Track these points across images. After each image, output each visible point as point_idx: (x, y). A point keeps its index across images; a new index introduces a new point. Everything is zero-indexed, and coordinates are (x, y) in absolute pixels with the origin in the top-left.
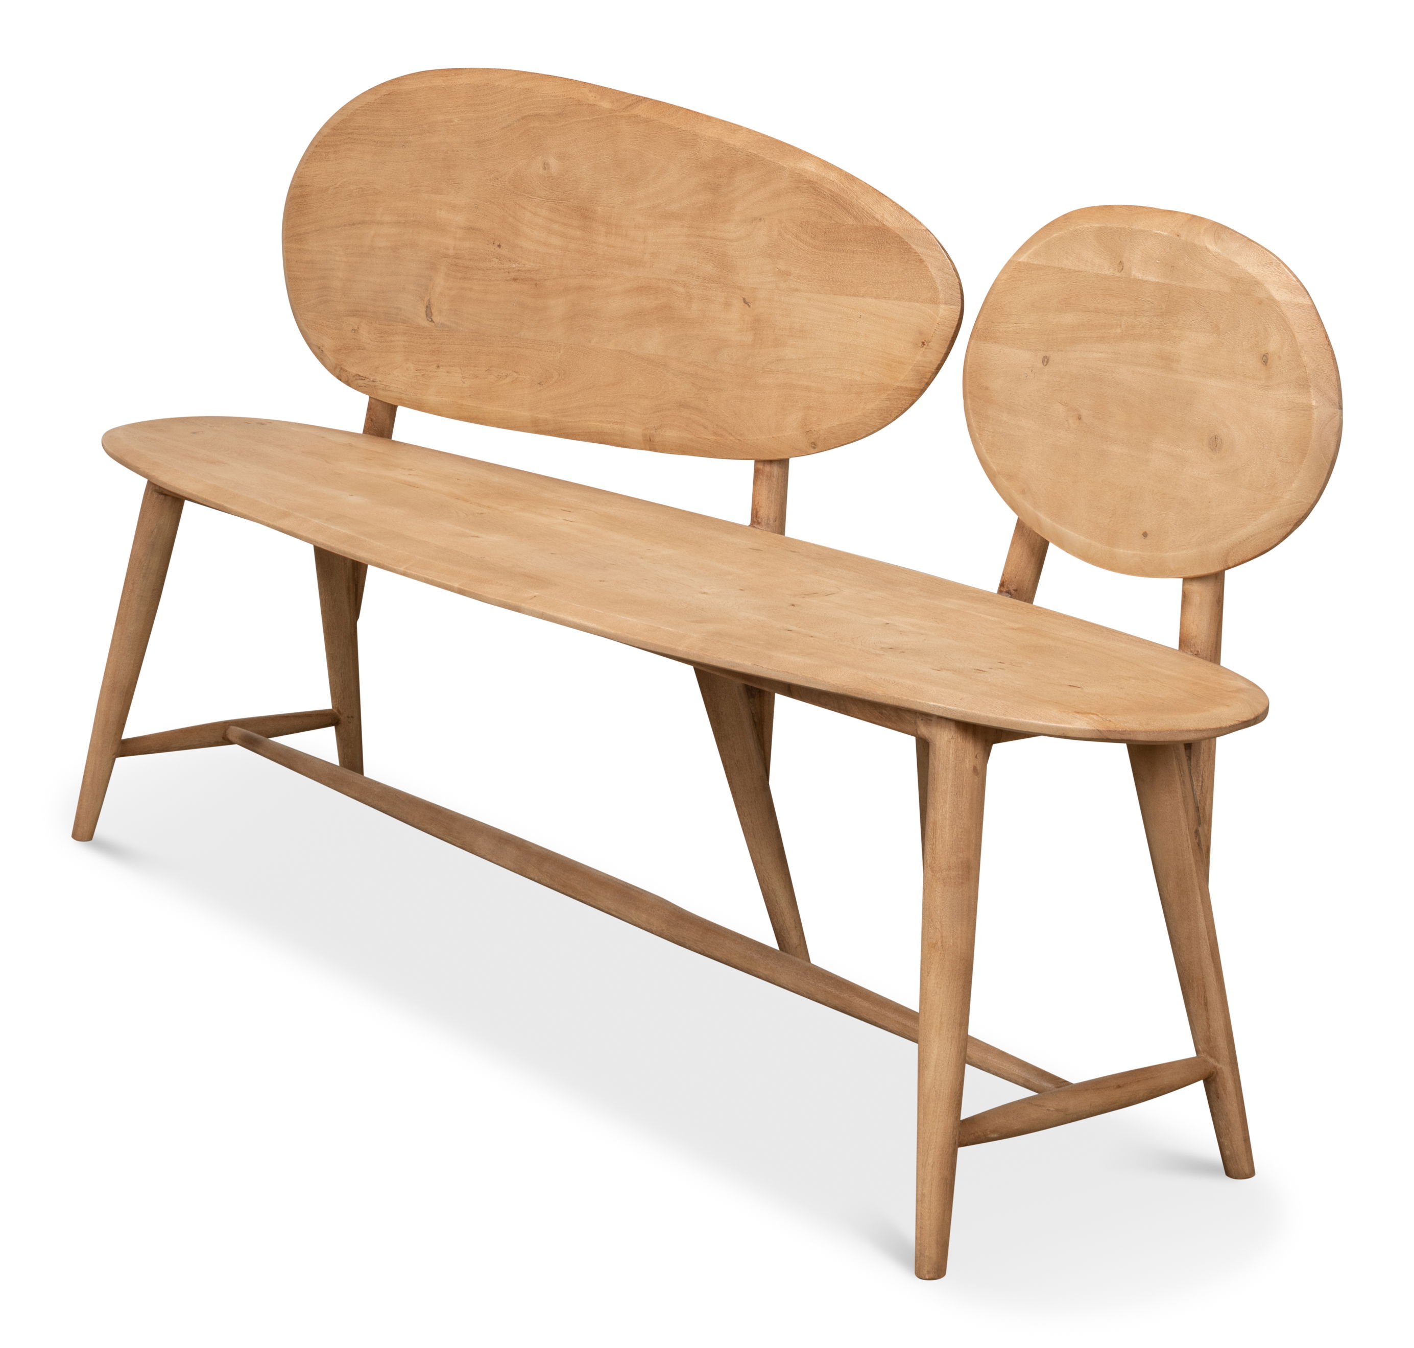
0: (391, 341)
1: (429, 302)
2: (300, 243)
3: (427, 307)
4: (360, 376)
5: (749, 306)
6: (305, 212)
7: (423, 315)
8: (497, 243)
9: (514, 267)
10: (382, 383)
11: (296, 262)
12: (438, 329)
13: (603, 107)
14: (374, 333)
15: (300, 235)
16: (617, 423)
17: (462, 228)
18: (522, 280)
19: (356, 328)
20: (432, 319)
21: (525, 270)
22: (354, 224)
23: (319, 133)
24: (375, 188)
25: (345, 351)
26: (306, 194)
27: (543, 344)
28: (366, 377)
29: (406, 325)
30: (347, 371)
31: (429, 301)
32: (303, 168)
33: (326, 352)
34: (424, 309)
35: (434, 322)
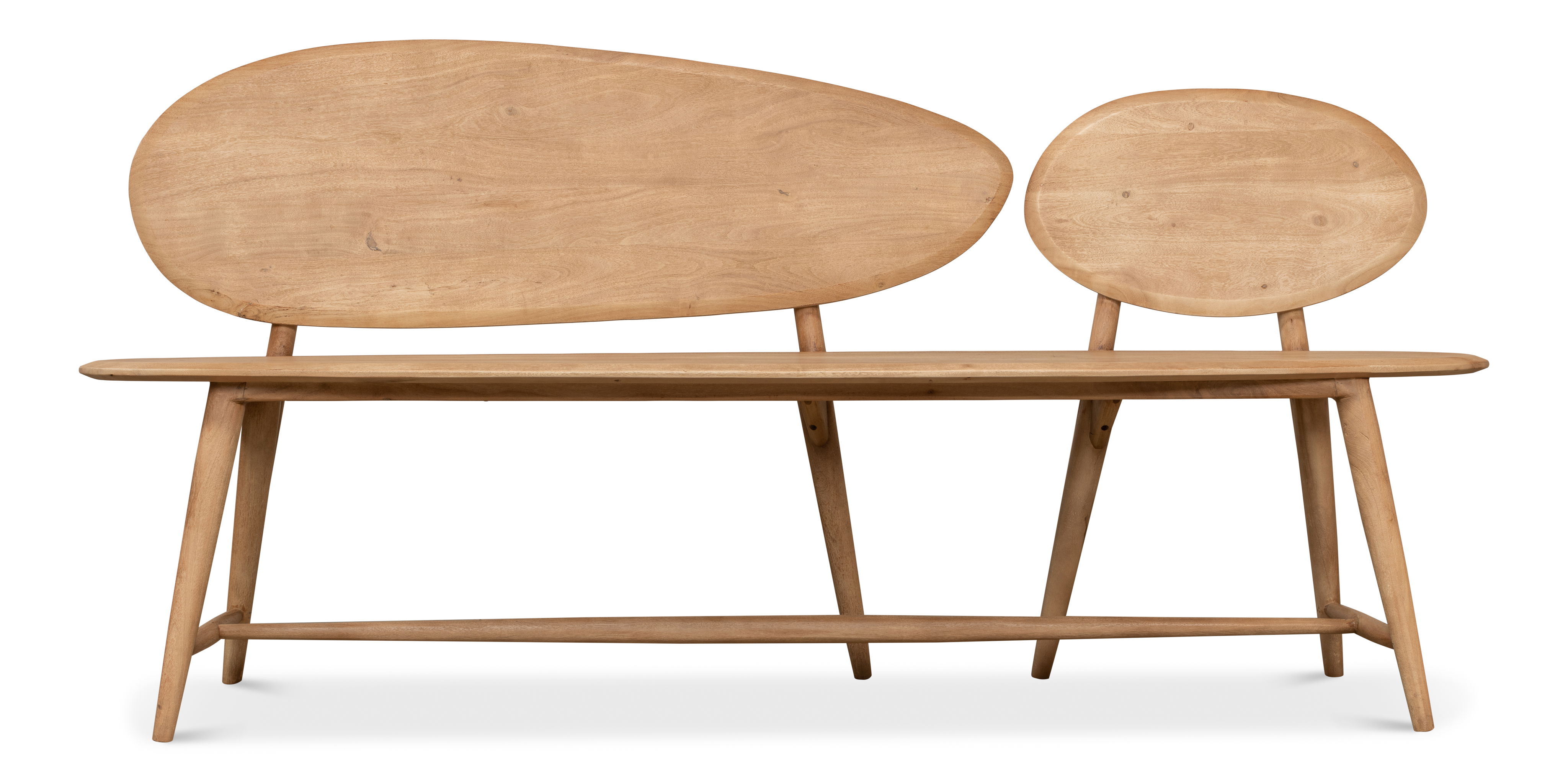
0: (321, 273)
1: (370, 235)
3: (368, 239)
7: (363, 245)
8: (456, 178)
9: (483, 194)
12: (387, 255)
14: (295, 268)
17: (406, 171)
18: (496, 204)
20: (377, 248)
21: (499, 196)
29: (340, 256)
33: (223, 293)
34: (365, 241)
35: (380, 250)
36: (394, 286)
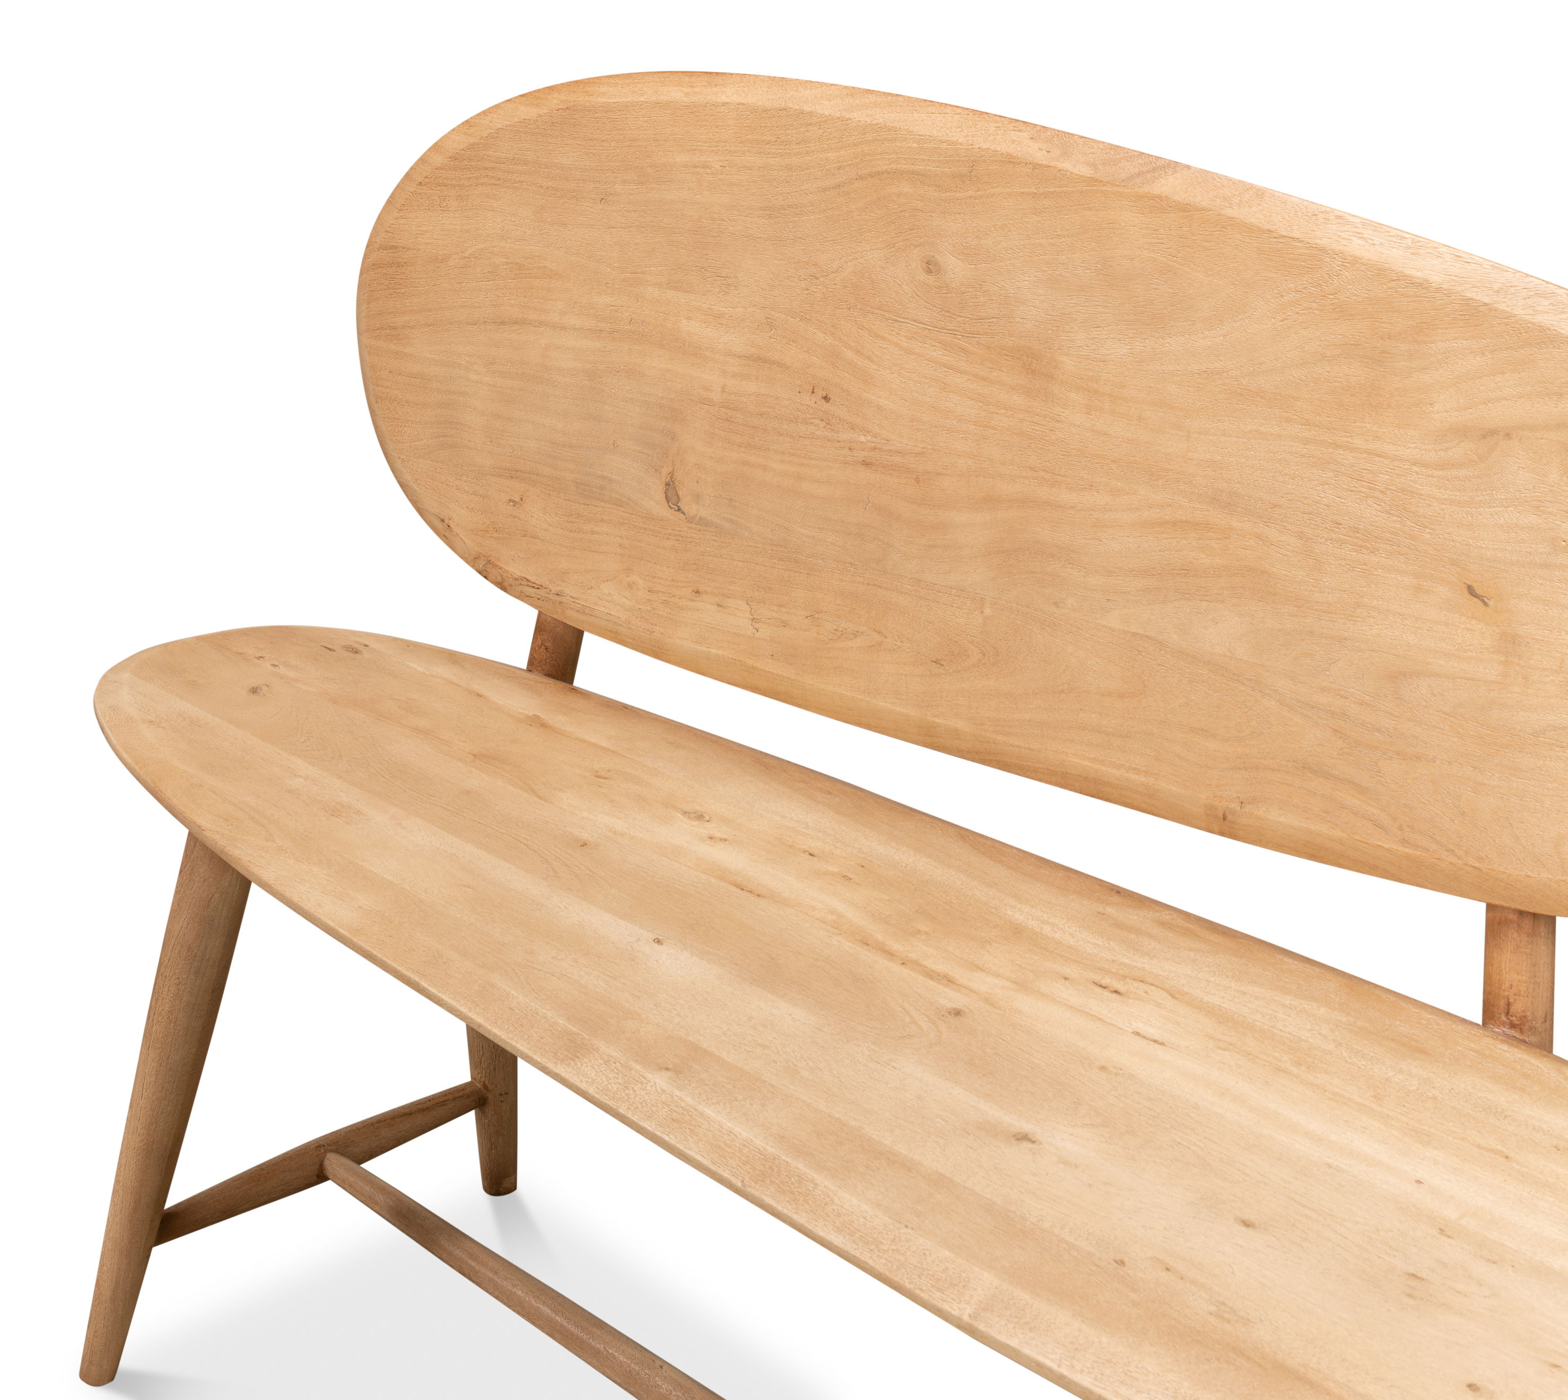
0: (593, 533)
1: (671, 478)
2: (395, 342)
3: (667, 484)
4: (528, 580)
5: (1485, 604)
6: (403, 291)
7: (660, 495)
8: (820, 393)
9: (864, 440)
10: (577, 601)
11: (390, 372)
12: (694, 526)
13: (1072, 173)
14: (556, 514)
15: (395, 328)
16: (1137, 771)
17: (739, 357)
18: (883, 467)
19: (517, 499)
20: (678, 507)
21: (889, 451)
22: (503, 323)
23: (422, 160)
24: (545, 267)
25: (495, 535)
26: (405, 263)
27: (939, 591)
28: (541, 586)
29: (622, 509)
30: (501, 568)
31: (672, 474)
32: (396, 218)
33: (456, 529)
34: (662, 488)
35: (683, 513)
36: (697, 592)
